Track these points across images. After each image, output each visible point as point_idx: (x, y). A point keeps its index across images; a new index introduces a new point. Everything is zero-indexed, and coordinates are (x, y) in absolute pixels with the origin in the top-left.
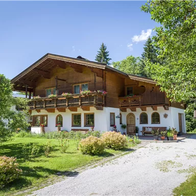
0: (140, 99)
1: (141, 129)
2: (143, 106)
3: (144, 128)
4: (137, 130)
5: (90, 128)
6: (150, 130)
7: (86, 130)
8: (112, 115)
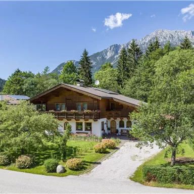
0: (119, 112)
1: (120, 131)
2: (122, 117)
3: (122, 130)
4: (117, 131)
5: (89, 132)
6: (126, 132)
7: (87, 133)
8: (103, 123)
